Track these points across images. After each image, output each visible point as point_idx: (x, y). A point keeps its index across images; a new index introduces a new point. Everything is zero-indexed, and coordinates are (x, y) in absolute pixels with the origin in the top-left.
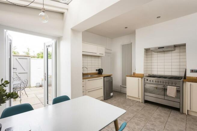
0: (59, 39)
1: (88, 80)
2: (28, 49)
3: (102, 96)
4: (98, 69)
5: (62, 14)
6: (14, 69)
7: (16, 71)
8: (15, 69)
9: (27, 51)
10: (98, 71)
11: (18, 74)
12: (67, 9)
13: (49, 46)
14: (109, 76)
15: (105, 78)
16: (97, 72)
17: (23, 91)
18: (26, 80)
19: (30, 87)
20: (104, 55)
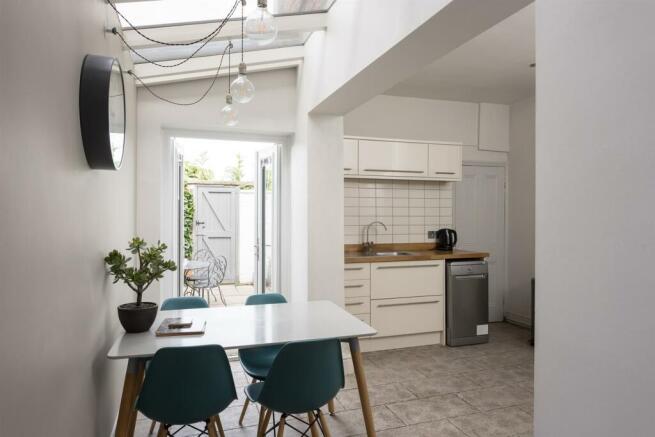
0: (287, 140)
1: (380, 268)
2: (239, 157)
3: (441, 332)
4: (436, 229)
5: (295, 69)
6: (198, 223)
7: (204, 232)
8: (201, 225)
9: (236, 166)
10: (438, 237)
11: (206, 240)
12: (303, 59)
13: (266, 161)
14: (477, 258)
15: (452, 264)
16: (433, 241)
17: (215, 291)
18: (222, 259)
19: (236, 283)
20: (458, 176)
